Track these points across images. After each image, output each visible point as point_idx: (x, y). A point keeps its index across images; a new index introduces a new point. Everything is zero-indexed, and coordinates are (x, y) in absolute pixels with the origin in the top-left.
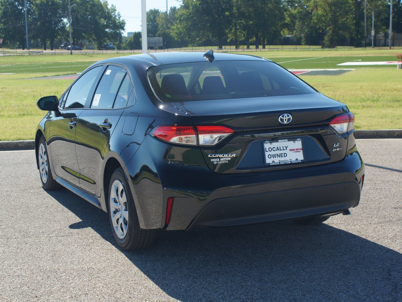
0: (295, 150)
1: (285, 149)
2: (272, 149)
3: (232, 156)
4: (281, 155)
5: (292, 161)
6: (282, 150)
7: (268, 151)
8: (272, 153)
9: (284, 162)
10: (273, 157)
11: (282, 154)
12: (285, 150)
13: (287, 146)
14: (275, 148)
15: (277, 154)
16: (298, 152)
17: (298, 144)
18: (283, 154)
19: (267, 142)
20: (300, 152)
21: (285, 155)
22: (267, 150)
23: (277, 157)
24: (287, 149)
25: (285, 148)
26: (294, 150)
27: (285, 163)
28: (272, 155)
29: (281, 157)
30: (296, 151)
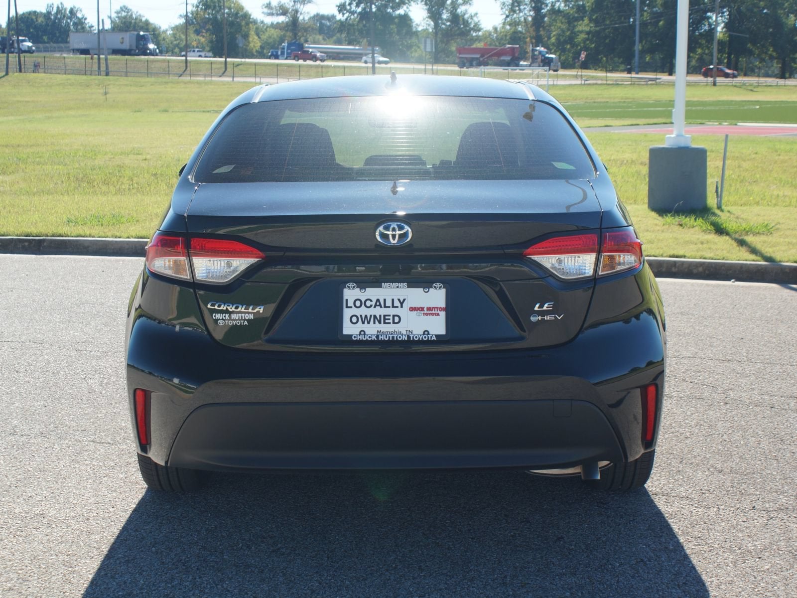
0: (425, 309)
1: (399, 305)
2: (363, 303)
3: (255, 311)
4: (385, 319)
5: (411, 336)
6: (389, 307)
7: (351, 307)
8: (363, 311)
9: (391, 336)
10: (363, 323)
11: (387, 317)
12: (397, 307)
13: (404, 300)
14: (371, 301)
15: (375, 316)
16: (433, 314)
17: (437, 296)
18: (390, 316)
19: (351, 285)
20: (438, 314)
21: (397, 319)
22: (350, 304)
23: (374, 323)
24: (402, 307)
25: (397, 303)
26: (422, 309)
27: (393, 337)
28: (361, 316)
29: (385, 323)
30: (426, 312)
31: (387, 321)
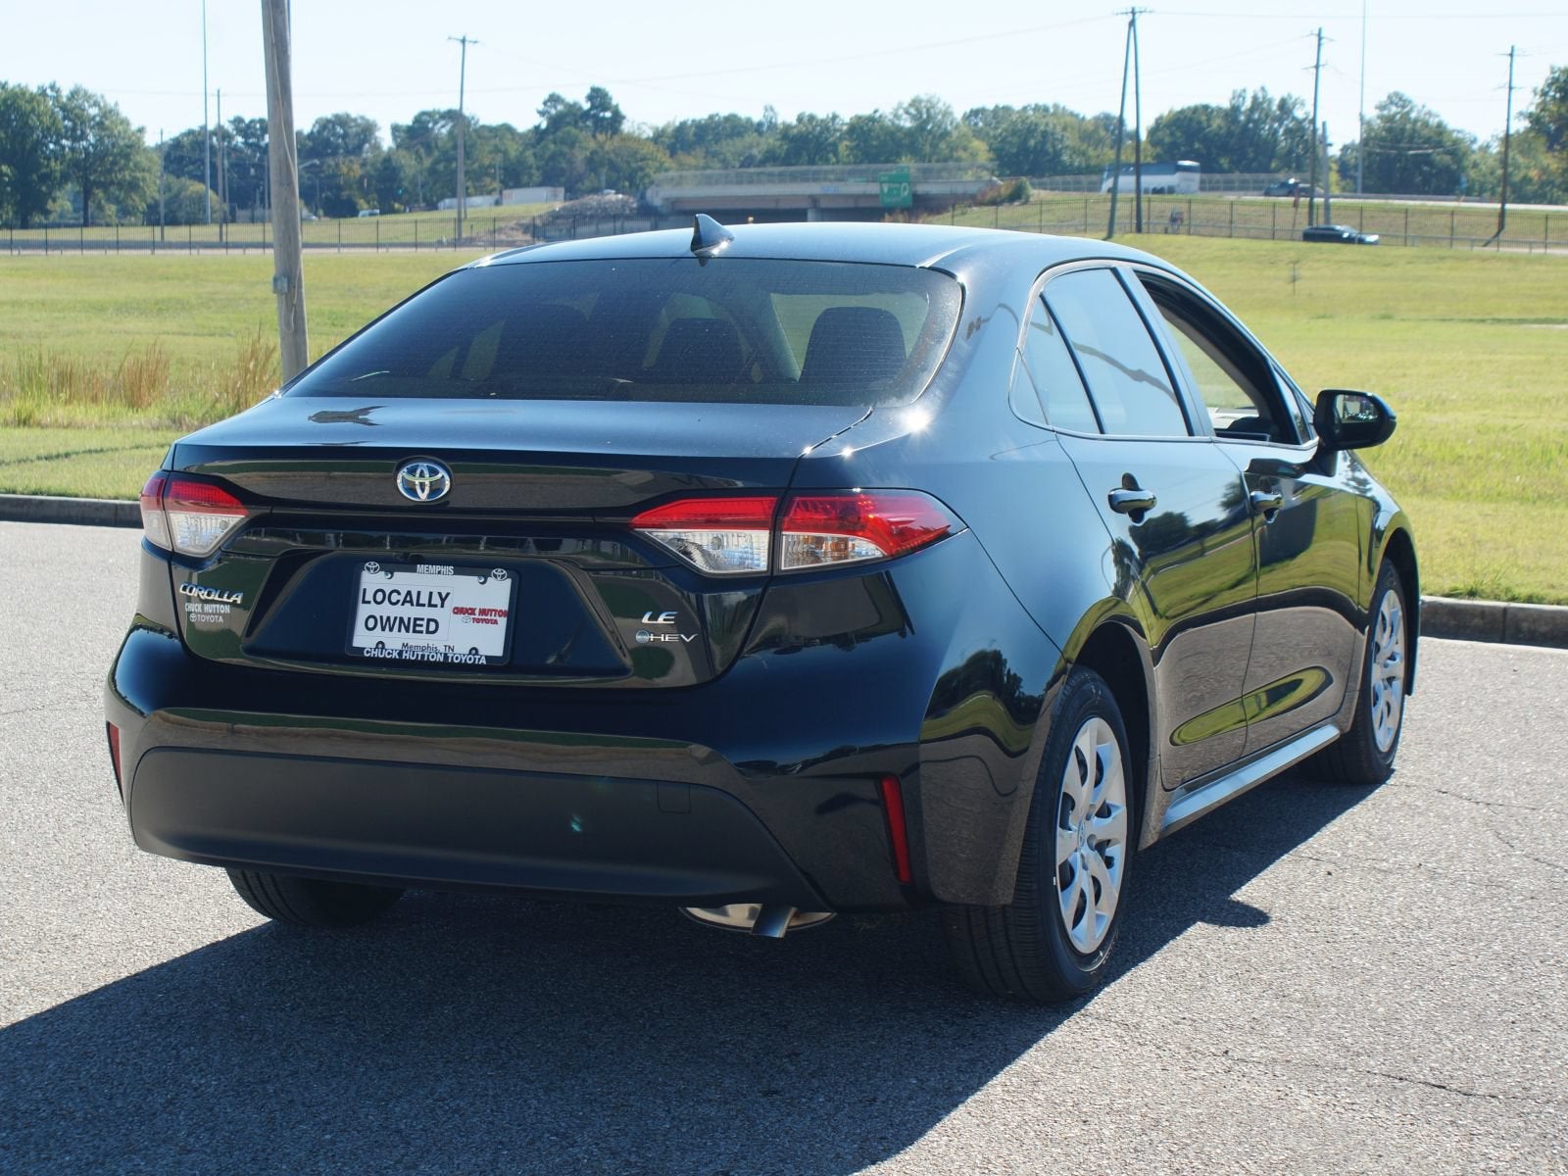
0: (477, 612)
1: (439, 602)
2: (386, 597)
3: (231, 601)
4: (415, 625)
5: (450, 655)
6: (424, 605)
7: (369, 602)
8: (386, 610)
9: (420, 653)
10: (383, 629)
11: (418, 622)
12: (436, 606)
13: (448, 594)
14: (399, 593)
15: (401, 619)
16: (487, 621)
17: (497, 592)
18: (422, 619)
19: (372, 565)
20: (496, 622)
21: (432, 626)
22: (369, 597)
23: (399, 631)
24: (442, 606)
25: (436, 600)
26: (471, 611)
27: (423, 656)
28: (381, 617)
29: (415, 631)
30: (477, 616)
31: (418, 628)
